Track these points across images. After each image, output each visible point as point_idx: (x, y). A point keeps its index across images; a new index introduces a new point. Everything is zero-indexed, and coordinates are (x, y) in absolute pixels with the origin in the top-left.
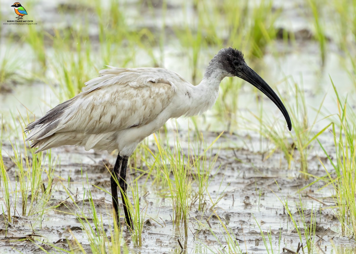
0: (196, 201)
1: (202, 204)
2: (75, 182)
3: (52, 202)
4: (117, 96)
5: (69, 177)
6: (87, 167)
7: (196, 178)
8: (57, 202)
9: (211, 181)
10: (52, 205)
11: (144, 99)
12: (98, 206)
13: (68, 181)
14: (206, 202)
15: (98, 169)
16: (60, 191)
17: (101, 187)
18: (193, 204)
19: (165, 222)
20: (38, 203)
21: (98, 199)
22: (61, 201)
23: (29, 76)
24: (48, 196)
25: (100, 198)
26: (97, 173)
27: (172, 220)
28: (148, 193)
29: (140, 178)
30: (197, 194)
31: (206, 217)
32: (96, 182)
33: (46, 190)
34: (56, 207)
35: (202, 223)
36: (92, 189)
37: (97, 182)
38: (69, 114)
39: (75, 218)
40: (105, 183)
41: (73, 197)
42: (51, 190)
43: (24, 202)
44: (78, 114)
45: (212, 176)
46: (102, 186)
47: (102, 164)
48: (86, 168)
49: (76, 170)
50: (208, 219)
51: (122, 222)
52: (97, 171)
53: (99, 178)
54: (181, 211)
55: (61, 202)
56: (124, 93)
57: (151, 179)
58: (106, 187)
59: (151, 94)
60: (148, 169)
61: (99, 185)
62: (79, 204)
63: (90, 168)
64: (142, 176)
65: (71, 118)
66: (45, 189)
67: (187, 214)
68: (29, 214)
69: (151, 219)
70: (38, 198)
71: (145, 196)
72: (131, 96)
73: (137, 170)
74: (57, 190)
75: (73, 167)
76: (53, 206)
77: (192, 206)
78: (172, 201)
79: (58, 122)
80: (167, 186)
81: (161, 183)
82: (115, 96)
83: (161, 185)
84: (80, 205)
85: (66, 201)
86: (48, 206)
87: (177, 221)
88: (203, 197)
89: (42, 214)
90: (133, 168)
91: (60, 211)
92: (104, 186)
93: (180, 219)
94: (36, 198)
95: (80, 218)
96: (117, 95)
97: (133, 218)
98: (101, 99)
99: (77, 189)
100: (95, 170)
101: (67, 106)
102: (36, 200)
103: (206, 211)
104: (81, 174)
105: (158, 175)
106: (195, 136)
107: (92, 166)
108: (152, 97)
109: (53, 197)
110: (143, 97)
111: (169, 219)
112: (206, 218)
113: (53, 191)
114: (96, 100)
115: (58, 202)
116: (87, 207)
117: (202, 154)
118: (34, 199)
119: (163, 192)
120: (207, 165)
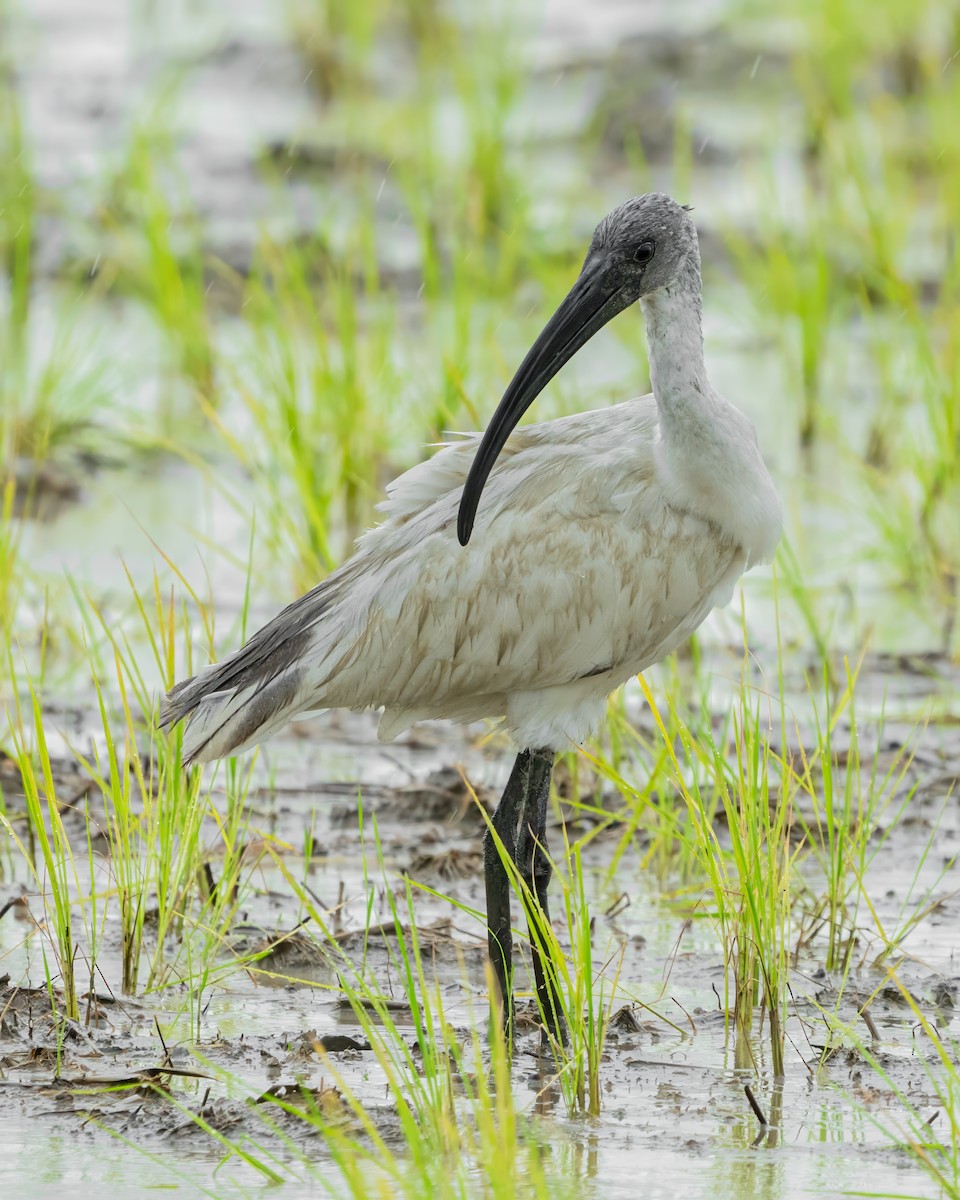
0: (817, 931)
1: (841, 944)
2: (333, 857)
3: (242, 937)
4: (515, 562)
5: (308, 836)
6: (380, 795)
7: (819, 842)
8: (260, 939)
9: (876, 850)
10: (240, 948)
11: (625, 564)
12: (426, 953)
13: (303, 855)
14: (856, 934)
15: (425, 806)
16: (272, 894)
17: (437, 876)
18: (806, 945)
19: (694, 1017)
20: (184, 940)
21: (425, 924)
22: (279, 935)
23: (149, 434)
24: (224, 915)
25: (433, 921)
26: (419, 820)
27: (723, 1007)
28: (624, 901)
29: (594, 842)
30: (822, 903)
31: (856, 997)
32: (416, 858)
33: (217, 890)
34: (255, 957)
35: (844, 1020)
36: (401, 886)
37: (421, 859)
38: (335, 645)
39: (333, 999)
40: (454, 861)
41: (324, 915)
42: (236, 888)
43: (129, 938)
44: (369, 640)
45: (879, 832)
46: (442, 871)
47: (438, 785)
48: (375, 802)
49: (334, 809)
50: (867, 1006)
51: (523, 1017)
52: (419, 812)
53: (429, 840)
54: (756, 975)
55: (276, 939)
56: (541, 545)
57: (636, 845)
58: (456, 878)
59: (648, 542)
60: (623, 805)
61: (430, 867)
62: (349, 945)
63: (394, 802)
64: (600, 834)
65: (345, 659)
66: (212, 887)
67: (780, 985)
68: (150, 986)
69: (637, 1005)
70: (185, 922)
71: (611, 913)
72: (570, 556)
73: (582, 810)
74: (263, 890)
75: (323, 797)
76: (246, 952)
77: (803, 953)
78: (721, 932)
79: (296, 678)
80: (703, 872)
81: (676, 858)
82: (507, 561)
83: (677, 868)
84: (353, 948)
85: (297, 935)
86: (227, 952)
87: (743, 1012)
88: (844, 916)
89: (203, 986)
90: (562, 800)
91: (272, 975)
92: (450, 871)
93: (755, 1003)
94: (176, 921)
95: (353, 1003)
96: (514, 554)
97: (566, 1004)
98: (453, 575)
99: (342, 885)
100: (412, 808)
101: (320, 608)
102: (176, 928)
103: (858, 974)
104: (357, 826)
105: (663, 828)
106: (812, 671)
107: (399, 793)
108: (656, 553)
109: (246, 917)
110: (619, 554)
111: (709, 1004)
112: (856, 1000)
113: (243, 893)
114: (433, 581)
115: (265, 938)
116: (379, 957)
117: (842, 743)
118: (171, 925)
119: (686, 895)
120: (860, 783)
